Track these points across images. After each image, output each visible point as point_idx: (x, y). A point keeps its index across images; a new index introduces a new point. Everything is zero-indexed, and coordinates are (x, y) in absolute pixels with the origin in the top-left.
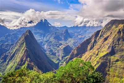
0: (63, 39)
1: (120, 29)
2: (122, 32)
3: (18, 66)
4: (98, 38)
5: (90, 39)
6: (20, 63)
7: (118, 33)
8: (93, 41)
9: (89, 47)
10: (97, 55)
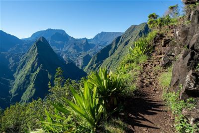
0: (83, 49)
1: (141, 31)
2: (143, 34)
3: (29, 73)
4: (118, 44)
5: (111, 45)
6: (31, 69)
7: (139, 34)
8: (114, 47)
9: (110, 53)
10: (118, 59)
